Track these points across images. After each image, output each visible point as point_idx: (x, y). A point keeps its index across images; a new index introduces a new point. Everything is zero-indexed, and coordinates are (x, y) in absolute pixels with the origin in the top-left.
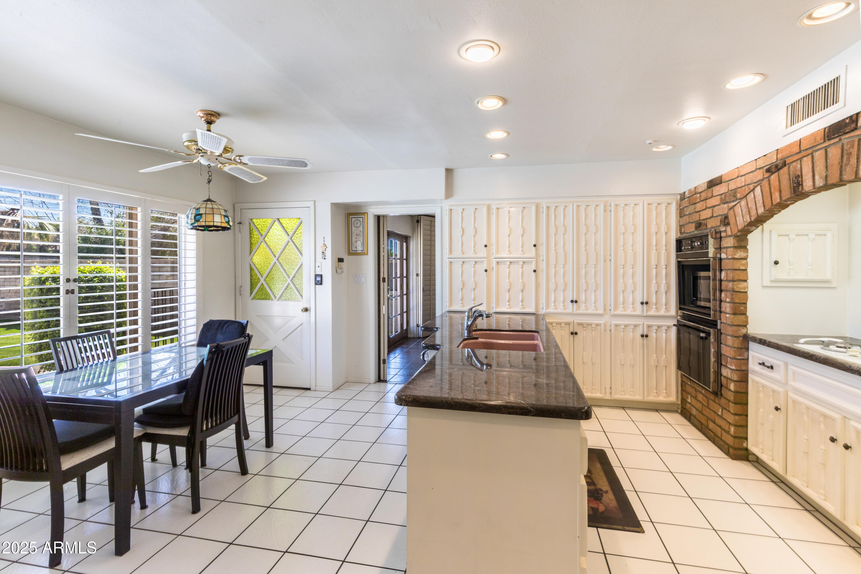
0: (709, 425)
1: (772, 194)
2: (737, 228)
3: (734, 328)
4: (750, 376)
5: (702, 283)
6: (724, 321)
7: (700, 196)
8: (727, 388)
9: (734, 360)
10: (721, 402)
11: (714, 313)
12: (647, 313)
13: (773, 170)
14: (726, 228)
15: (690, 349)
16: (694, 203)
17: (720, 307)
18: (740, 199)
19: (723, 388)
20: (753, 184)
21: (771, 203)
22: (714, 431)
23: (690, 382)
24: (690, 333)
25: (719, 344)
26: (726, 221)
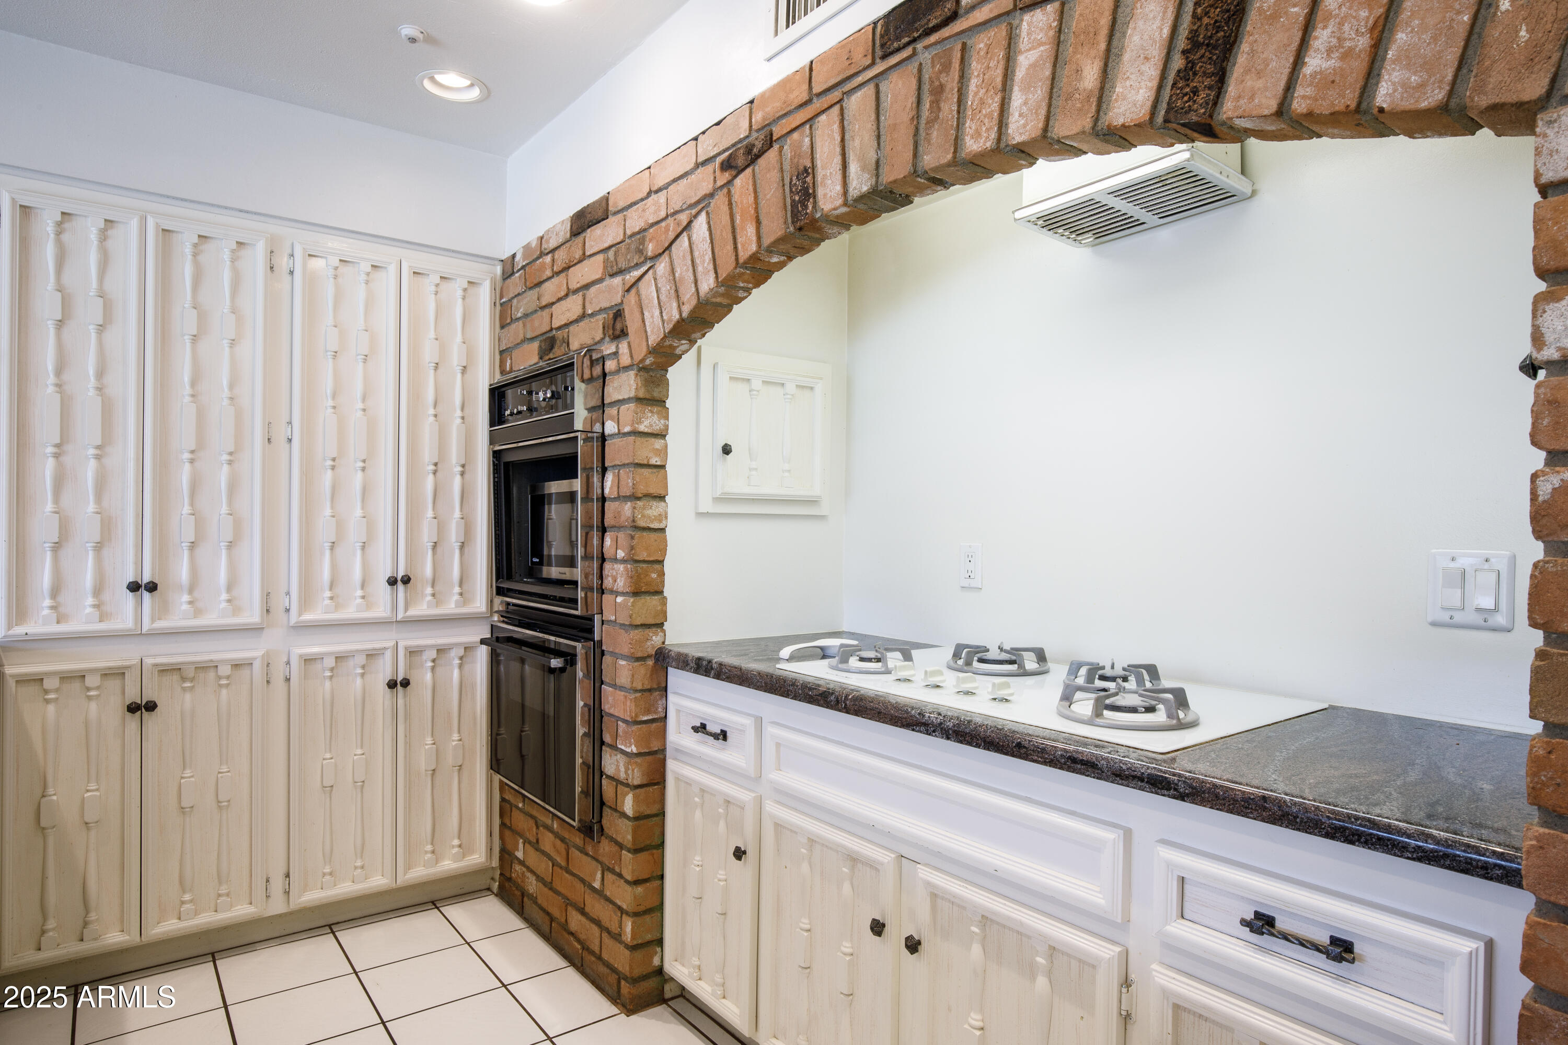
0: (570, 920)
1: (738, 231)
2: (645, 344)
3: (636, 634)
4: (672, 766)
5: (555, 514)
6: (609, 615)
7: (553, 260)
8: (616, 810)
9: (635, 728)
10: (601, 850)
11: (586, 595)
12: (406, 610)
13: (741, 162)
14: (617, 347)
15: (523, 706)
16: (536, 282)
17: (601, 577)
18: (652, 258)
19: (607, 811)
20: (688, 212)
21: (733, 258)
22: (582, 937)
23: (524, 802)
24: (523, 661)
25: (597, 685)
26: (618, 326)
